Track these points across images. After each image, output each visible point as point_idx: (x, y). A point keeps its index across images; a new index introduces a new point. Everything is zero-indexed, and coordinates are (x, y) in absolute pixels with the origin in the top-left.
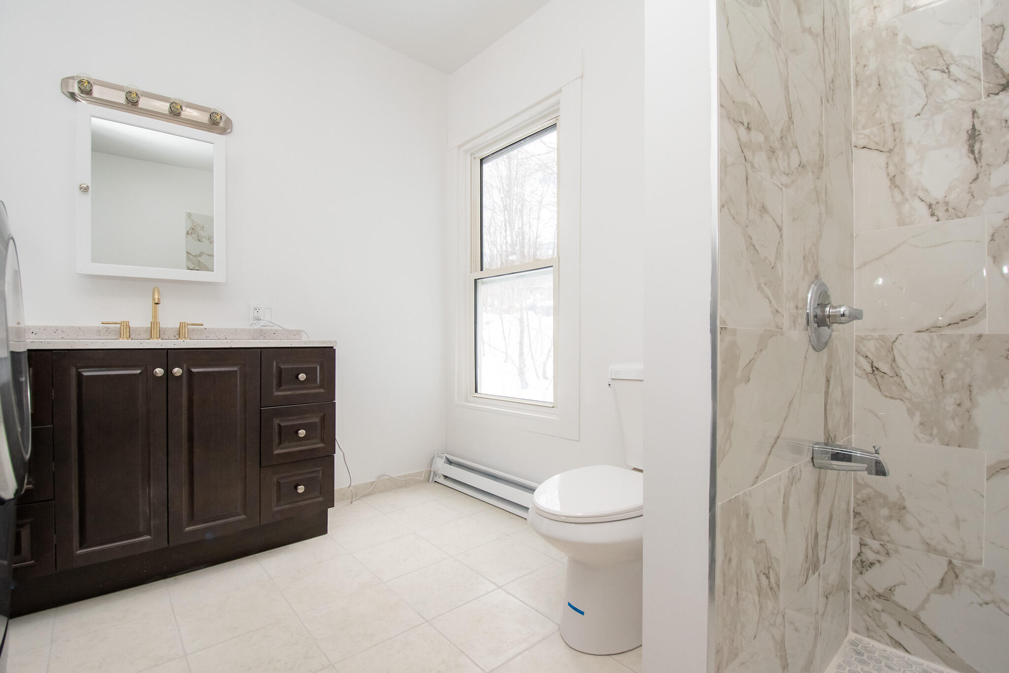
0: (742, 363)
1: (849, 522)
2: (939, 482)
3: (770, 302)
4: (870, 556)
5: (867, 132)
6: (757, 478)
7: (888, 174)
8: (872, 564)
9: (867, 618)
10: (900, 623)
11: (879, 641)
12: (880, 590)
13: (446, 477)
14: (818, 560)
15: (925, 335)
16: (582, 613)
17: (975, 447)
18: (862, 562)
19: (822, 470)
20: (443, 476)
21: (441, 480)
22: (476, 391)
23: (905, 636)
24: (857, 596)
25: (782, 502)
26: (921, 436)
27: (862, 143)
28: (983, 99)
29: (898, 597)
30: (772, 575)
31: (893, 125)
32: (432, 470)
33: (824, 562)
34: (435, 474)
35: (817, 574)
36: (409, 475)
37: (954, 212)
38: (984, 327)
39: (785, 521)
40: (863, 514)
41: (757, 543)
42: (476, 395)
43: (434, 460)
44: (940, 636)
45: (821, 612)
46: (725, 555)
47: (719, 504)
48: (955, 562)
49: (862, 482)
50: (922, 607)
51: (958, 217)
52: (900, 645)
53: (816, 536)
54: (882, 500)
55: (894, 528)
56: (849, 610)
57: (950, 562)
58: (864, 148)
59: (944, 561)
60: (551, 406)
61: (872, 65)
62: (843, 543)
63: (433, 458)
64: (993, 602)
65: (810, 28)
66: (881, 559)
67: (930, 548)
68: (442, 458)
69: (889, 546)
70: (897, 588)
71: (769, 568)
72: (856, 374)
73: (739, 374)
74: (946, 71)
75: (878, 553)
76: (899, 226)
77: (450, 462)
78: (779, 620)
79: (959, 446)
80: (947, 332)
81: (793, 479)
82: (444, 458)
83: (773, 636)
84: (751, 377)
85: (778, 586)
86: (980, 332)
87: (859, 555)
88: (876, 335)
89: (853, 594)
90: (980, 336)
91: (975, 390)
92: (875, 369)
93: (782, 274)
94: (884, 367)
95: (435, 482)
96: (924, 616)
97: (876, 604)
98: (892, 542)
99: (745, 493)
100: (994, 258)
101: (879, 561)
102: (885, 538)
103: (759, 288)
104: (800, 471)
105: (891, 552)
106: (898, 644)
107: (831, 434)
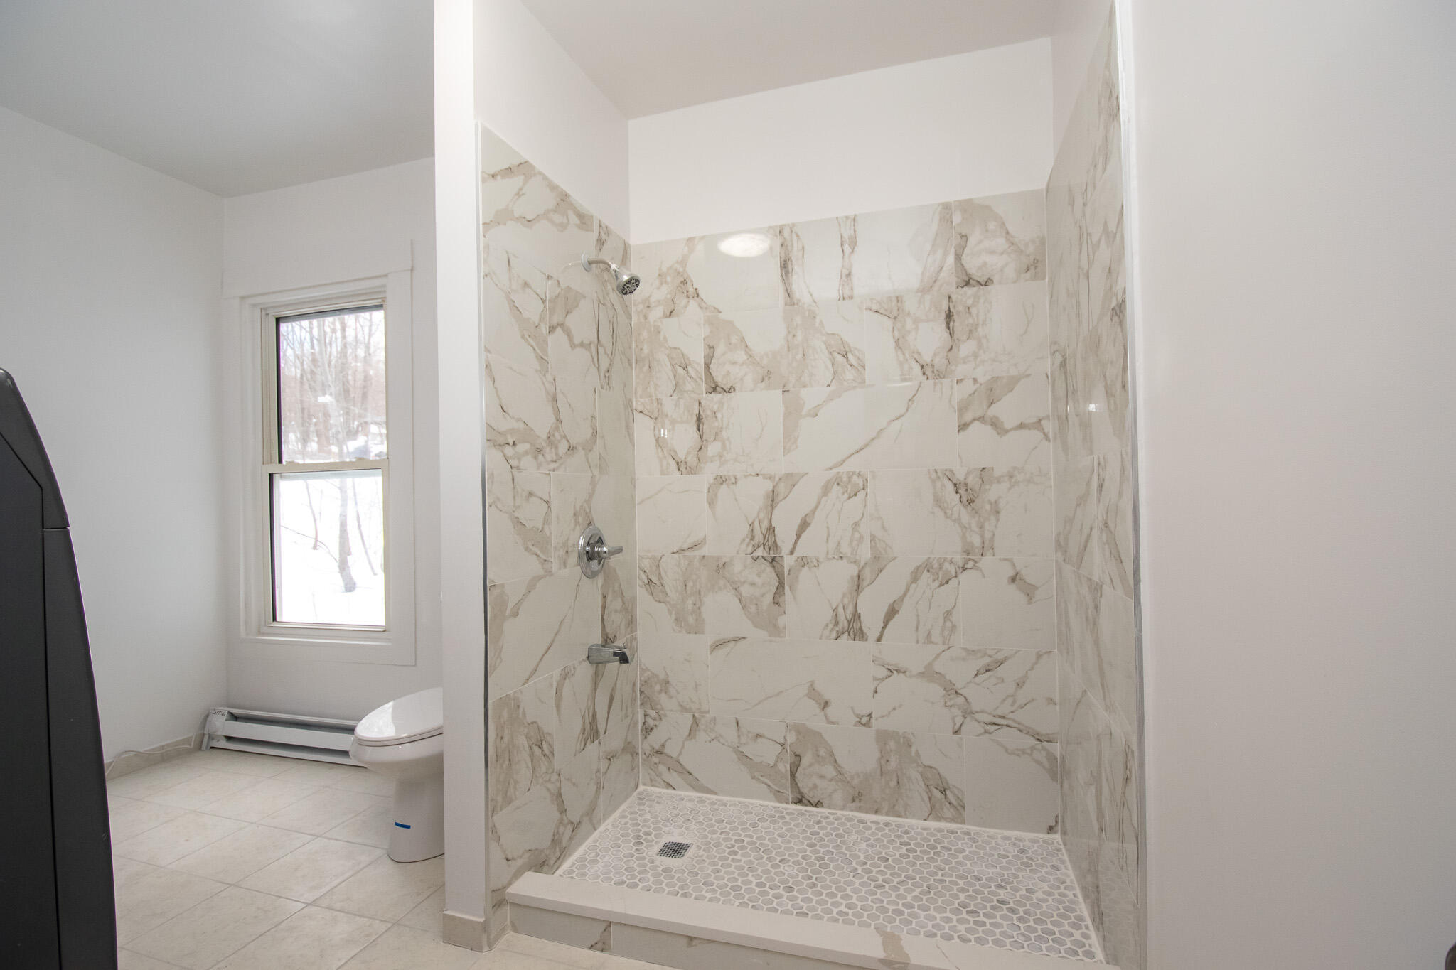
0: (510, 605)
1: (635, 700)
2: (686, 660)
3: (538, 556)
4: (651, 722)
5: (642, 400)
6: (528, 679)
7: (655, 436)
8: (652, 729)
9: (651, 772)
10: (669, 769)
11: (659, 787)
12: (657, 747)
13: (229, 739)
14: (597, 731)
15: (676, 555)
16: (408, 827)
17: (703, 633)
18: (646, 729)
19: (600, 665)
20: (224, 738)
21: (224, 744)
22: (274, 619)
23: (673, 778)
24: (644, 756)
25: (554, 692)
26: (675, 628)
27: (640, 408)
28: (704, 395)
29: (667, 750)
30: (545, 746)
31: (658, 400)
32: (206, 733)
33: (605, 733)
34: (211, 737)
35: (596, 742)
36: (168, 745)
37: (691, 471)
38: (706, 550)
39: (558, 707)
40: (645, 692)
41: (529, 724)
42: (275, 624)
43: (209, 719)
44: (691, 771)
45: (603, 770)
46: (497, 735)
47: (490, 702)
48: (696, 715)
49: (644, 668)
50: (680, 754)
51: (692, 474)
52: (671, 785)
53: (595, 715)
54: (656, 679)
55: (663, 697)
56: (639, 768)
57: (694, 716)
58: (641, 412)
59: (690, 716)
60: (382, 630)
61: (646, 351)
62: (627, 717)
63: (207, 716)
64: (716, 738)
65: (582, 342)
66: (657, 723)
67: (683, 709)
68: (222, 714)
69: (661, 712)
70: (667, 743)
71: (542, 741)
72: (639, 585)
73: (508, 612)
74: (686, 369)
75: (655, 719)
76: (661, 475)
77: (235, 718)
78: (555, 777)
79: (696, 633)
80: (687, 553)
81: (566, 675)
82: (226, 713)
83: (548, 790)
84: (520, 612)
85: (552, 753)
86: (703, 554)
87: (644, 724)
88: (650, 555)
89: (642, 755)
90: (704, 557)
91: (702, 593)
92: (650, 581)
93: (551, 533)
94: (655, 579)
95: (212, 748)
96: (681, 759)
97: (655, 759)
98: (662, 709)
99: (515, 692)
100: (710, 504)
101: (656, 726)
102: (659, 707)
103: (527, 549)
104: (574, 668)
105: (662, 717)
106: (669, 785)
107: (609, 636)
